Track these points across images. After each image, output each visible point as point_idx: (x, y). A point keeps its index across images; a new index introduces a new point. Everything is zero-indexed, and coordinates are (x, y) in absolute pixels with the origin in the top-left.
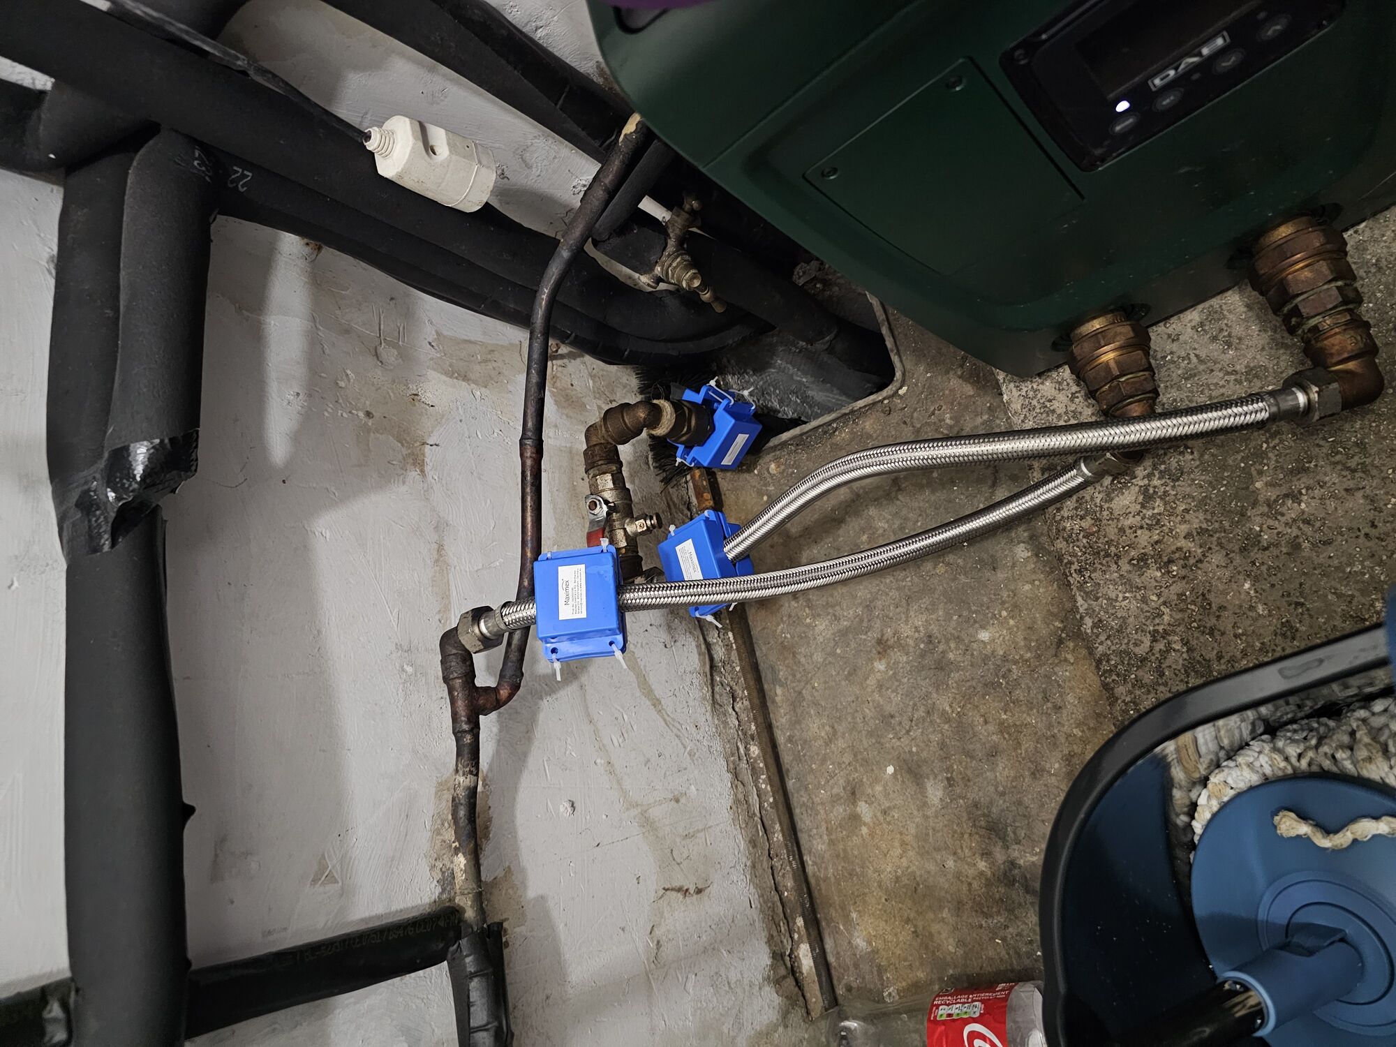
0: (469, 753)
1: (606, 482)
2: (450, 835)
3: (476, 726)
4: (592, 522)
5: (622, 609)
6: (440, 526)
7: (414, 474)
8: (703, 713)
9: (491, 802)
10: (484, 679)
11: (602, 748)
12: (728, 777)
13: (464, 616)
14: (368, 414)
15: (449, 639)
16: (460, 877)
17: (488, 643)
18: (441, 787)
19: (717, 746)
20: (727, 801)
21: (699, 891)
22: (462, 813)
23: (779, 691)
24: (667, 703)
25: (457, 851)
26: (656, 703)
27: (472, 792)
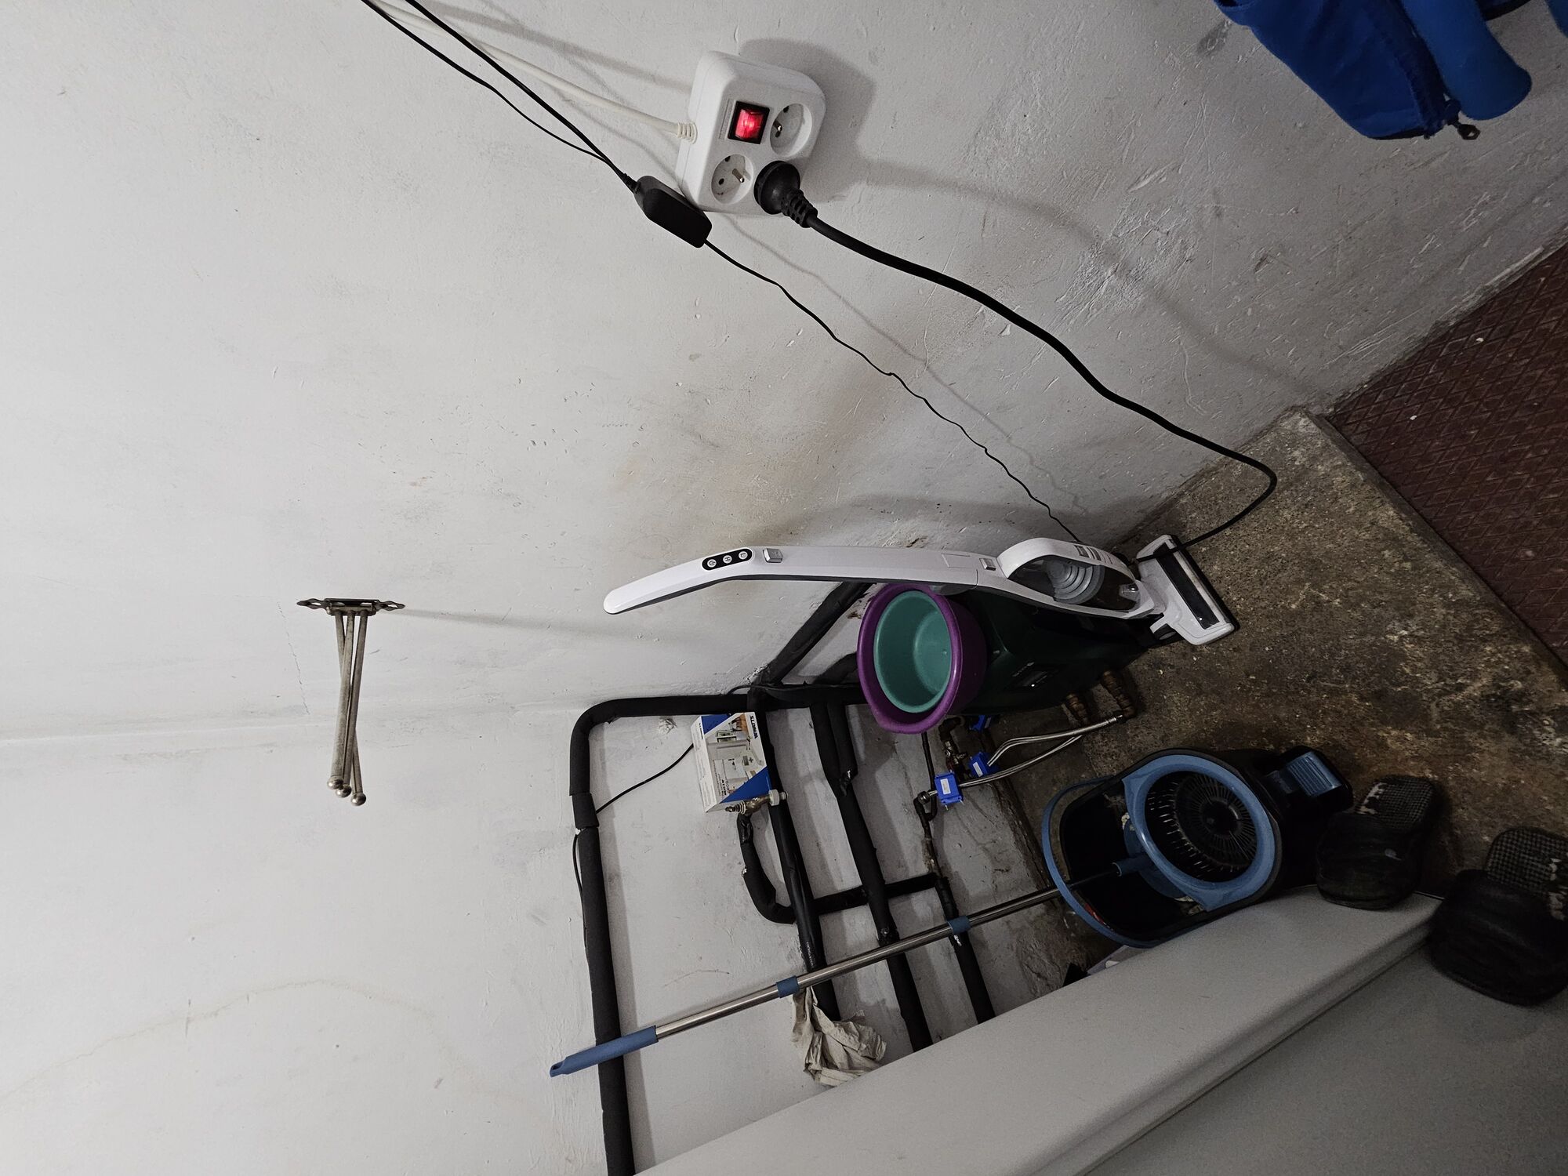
0: (927, 832)
1: (948, 744)
2: (928, 855)
3: (928, 825)
4: (947, 758)
5: (960, 789)
6: (904, 767)
7: (894, 754)
8: (998, 812)
9: (937, 845)
10: (927, 811)
11: (966, 827)
12: (1012, 833)
13: (919, 795)
14: (879, 739)
15: (916, 801)
16: (933, 865)
17: (926, 801)
18: (922, 842)
19: (1006, 822)
20: (1013, 841)
21: (1007, 871)
22: (930, 848)
23: (1025, 801)
24: (985, 811)
25: (931, 859)
26: (981, 810)
27: (931, 842)
